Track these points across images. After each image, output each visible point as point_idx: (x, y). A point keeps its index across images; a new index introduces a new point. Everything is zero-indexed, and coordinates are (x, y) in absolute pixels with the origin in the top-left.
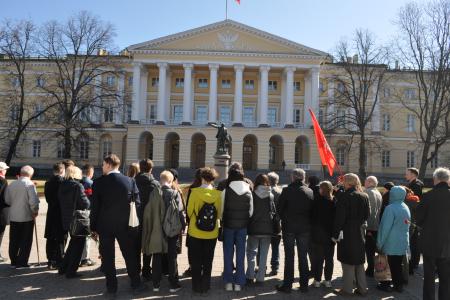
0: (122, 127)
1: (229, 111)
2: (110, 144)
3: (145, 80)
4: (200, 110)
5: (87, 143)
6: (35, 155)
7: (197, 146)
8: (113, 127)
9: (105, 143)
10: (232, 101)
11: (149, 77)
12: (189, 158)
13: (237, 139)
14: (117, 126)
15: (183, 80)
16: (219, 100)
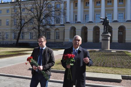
0: (63, 25)
1: (111, 15)
2: (59, 32)
3: (72, 4)
4: (97, 16)
5: (50, 33)
6: (31, 38)
7: (96, 32)
8: (59, 25)
9: (57, 32)
10: (113, 10)
11: (74, 3)
12: (92, 38)
13: (115, 28)
14: (61, 25)
15: (89, 3)
16: (106, 11)
